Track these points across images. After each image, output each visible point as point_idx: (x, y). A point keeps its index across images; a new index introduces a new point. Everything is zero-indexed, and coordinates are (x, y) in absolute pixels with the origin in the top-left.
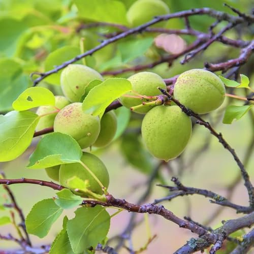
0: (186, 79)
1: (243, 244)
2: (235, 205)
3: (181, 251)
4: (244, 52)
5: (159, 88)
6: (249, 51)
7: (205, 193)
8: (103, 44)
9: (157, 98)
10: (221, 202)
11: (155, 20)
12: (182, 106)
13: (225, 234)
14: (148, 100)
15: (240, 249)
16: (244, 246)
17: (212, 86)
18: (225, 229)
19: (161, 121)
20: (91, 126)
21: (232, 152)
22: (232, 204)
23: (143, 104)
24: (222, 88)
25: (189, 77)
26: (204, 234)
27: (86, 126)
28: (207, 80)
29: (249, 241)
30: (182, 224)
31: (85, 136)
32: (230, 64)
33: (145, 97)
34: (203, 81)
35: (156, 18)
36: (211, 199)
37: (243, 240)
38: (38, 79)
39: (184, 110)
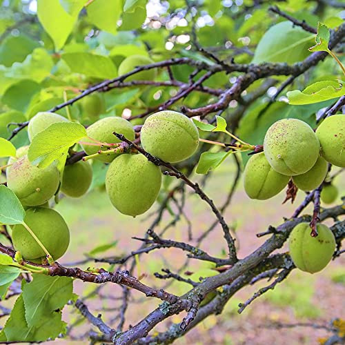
0: (152, 122)
1: (222, 295)
2: (214, 259)
3: (151, 317)
4: (222, 97)
5: (114, 133)
6: (227, 96)
7: (183, 247)
8: (84, 94)
9: (119, 146)
10: (199, 257)
11: (136, 70)
12: (147, 154)
13: (202, 296)
14: (109, 148)
15: (220, 299)
16: (224, 297)
17: (182, 130)
18: (201, 291)
19: (123, 172)
20: (41, 179)
21: (211, 203)
22: (210, 257)
23: (99, 153)
24: (194, 131)
25: (155, 120)
26: (175, 302)
27: (35, 180)
28: (176, 123)
29: (229, 292)
30: (149, 293)
31: (34, 191)
32: (208, 109)
33: (105, 144)
34: (171, 124)
35: (137, 67)
36: (189, 253)
37: (224, 291)
38: (16, 129)
39: (150, 158)
